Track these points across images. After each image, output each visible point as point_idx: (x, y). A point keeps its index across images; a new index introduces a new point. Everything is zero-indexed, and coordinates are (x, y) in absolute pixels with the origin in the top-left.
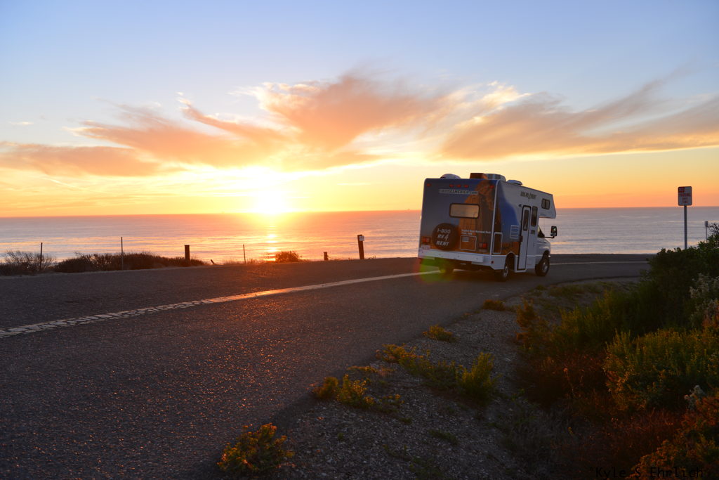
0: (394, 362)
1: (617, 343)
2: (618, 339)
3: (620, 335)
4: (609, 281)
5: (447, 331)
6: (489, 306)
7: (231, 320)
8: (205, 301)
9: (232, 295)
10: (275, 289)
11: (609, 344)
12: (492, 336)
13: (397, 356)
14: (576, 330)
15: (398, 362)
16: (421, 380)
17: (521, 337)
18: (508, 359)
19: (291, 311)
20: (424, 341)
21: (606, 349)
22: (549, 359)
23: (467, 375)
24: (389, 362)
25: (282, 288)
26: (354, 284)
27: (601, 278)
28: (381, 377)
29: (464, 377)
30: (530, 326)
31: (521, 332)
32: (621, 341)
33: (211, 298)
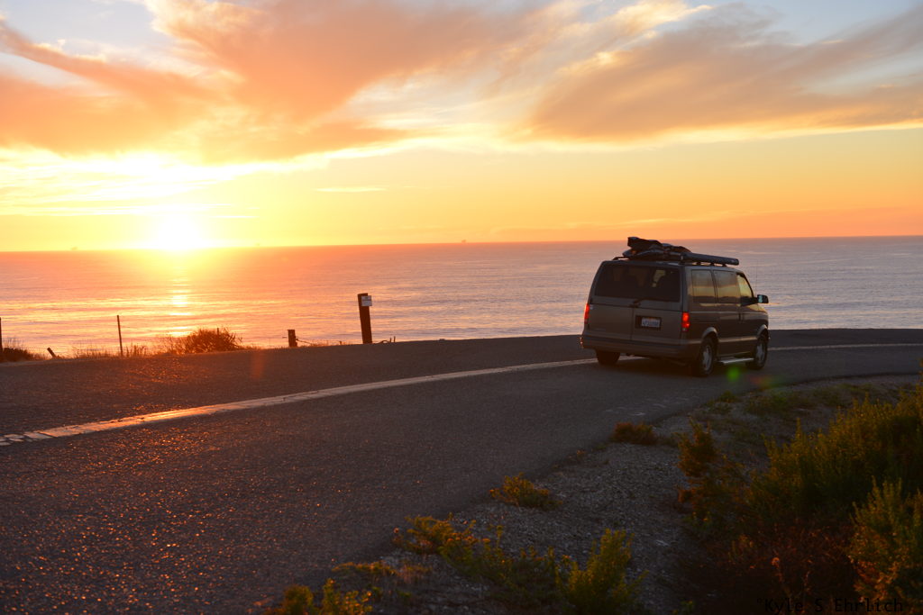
0: (431, 551)
1: (875, 506)
2: (878, 496)
3: (881, 488)
4: (864, 383)
5: (539, 487)
6: (626, 435)
7: (88, 473)
8: (34, 435)
9: (91, 420)
10: (185, 406)
11: (860, 506)
12: (631, 496)
13: (435, 540)
14: (797, 480)
15: (437, 553)
16: (485, 588)
17: (688, 496)
18: (661, 542)
19: (215, 452)
20: (493, 510)
21: (854, 516)
22: (743, 539)
23: (578, 575)
24: (419, 552)
25: (199, 405)
26: (349, 394)
27: (847, 377)
28: (402, 584)
29: (573, 580)
30: (708, 475)
31: (688, 488)
32: (883, 500)
33: (46, 429)
